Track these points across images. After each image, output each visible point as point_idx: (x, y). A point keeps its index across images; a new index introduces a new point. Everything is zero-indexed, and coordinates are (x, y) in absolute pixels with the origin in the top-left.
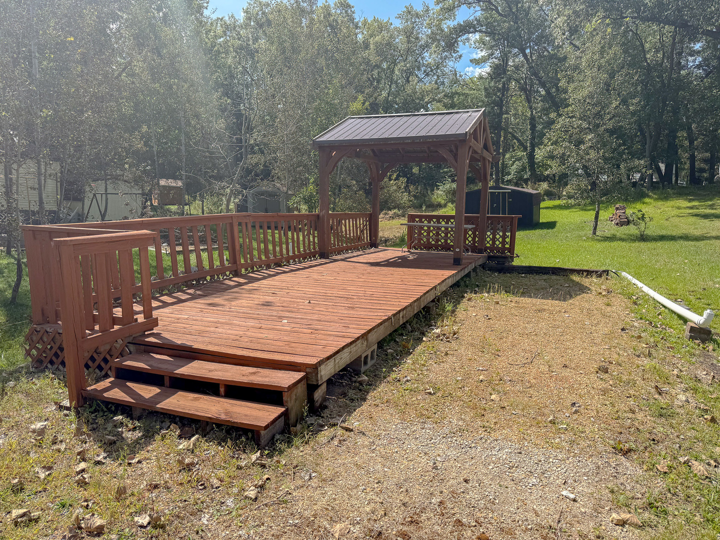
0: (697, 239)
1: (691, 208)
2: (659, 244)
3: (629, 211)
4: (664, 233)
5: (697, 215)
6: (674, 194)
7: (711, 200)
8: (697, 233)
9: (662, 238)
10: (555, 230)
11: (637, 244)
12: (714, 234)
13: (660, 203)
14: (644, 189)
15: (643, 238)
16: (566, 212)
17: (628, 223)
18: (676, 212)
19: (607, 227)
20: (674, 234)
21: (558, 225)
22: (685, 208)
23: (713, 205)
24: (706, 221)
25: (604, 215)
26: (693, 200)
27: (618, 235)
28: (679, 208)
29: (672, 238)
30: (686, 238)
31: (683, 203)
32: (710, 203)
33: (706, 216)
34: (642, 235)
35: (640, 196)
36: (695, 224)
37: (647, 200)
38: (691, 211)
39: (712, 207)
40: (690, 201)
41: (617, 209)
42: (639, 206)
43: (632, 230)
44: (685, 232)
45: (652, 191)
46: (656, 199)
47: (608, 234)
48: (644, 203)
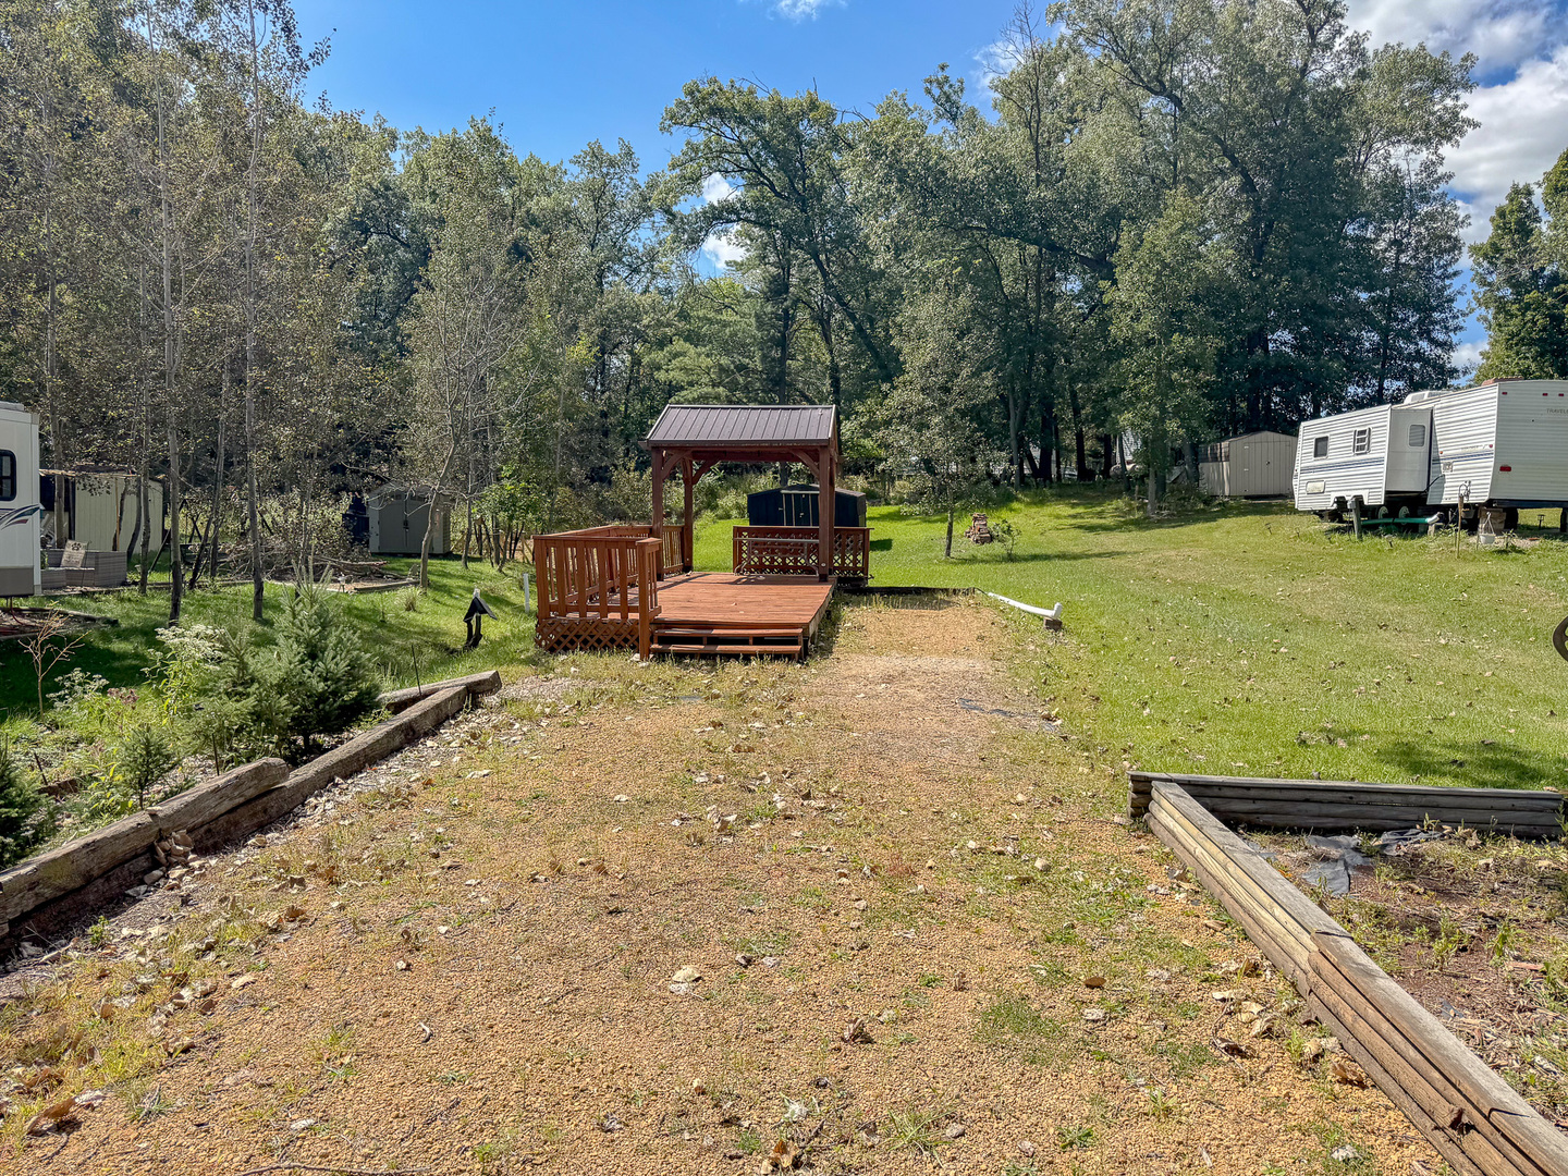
0: (1075, 557)
1: (1074, 517)
2: (1030, 564)
3: (991, 523)
4: (1037, 551)
5: (1080, 527)
6: (1052, 495)
7: (1100, 505)
8: (1077, 550)
9: (1035, 557)
10: (892, 551)
11: (1003, 565)
12: (1096, 551)
13: (1034, 510)
14: (1012, 489)
15: (1011, 558)
16: (901, 525)
17: (991, 539)
18: (1054, 523)
19: (965, 546)
20: (1049, 552)
21: (894, 544)
22: (1065, 517)
23: (1103, 511)
24: (1091, 535)
25: (960, 528)
26: (1078, 505)
27: (979, 556)
28: (1058, 517)
29: (1047, 557)
30: (1063, 556)
31: (1064, 509)
32: (1099, 509)
33: (1091, 529)
34: (1009, 555)
35: (1006, 500)
36: (1076, 539)
37: (1015, 505)
38: (1074, 521)
39: (1100, 515)
40: (1074, 506)
41: (975, 519)
42: (1005, 514)
43: (996, 548)
44: (1062, 549)
45: (1022, 492)
46: (1028, 504)
47: (965, 554)
48: (1011, 510)
